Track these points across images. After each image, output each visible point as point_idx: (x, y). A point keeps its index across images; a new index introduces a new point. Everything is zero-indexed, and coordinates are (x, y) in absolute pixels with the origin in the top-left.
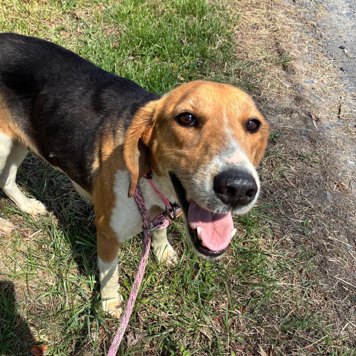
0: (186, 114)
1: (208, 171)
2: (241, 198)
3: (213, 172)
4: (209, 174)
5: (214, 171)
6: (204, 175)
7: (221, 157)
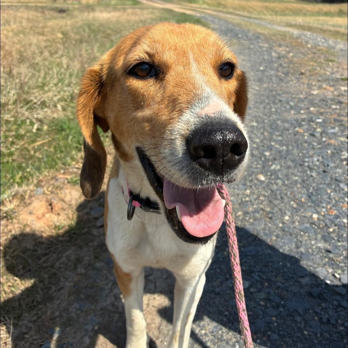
0: (141, 63)
1: (177, 133)
2: (225, 158)
3: (183, 133)
4: (177, 136)
5: (185, 130)
6: (172, 139)
7: (193, 110)
